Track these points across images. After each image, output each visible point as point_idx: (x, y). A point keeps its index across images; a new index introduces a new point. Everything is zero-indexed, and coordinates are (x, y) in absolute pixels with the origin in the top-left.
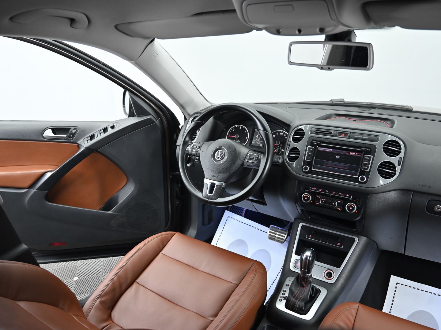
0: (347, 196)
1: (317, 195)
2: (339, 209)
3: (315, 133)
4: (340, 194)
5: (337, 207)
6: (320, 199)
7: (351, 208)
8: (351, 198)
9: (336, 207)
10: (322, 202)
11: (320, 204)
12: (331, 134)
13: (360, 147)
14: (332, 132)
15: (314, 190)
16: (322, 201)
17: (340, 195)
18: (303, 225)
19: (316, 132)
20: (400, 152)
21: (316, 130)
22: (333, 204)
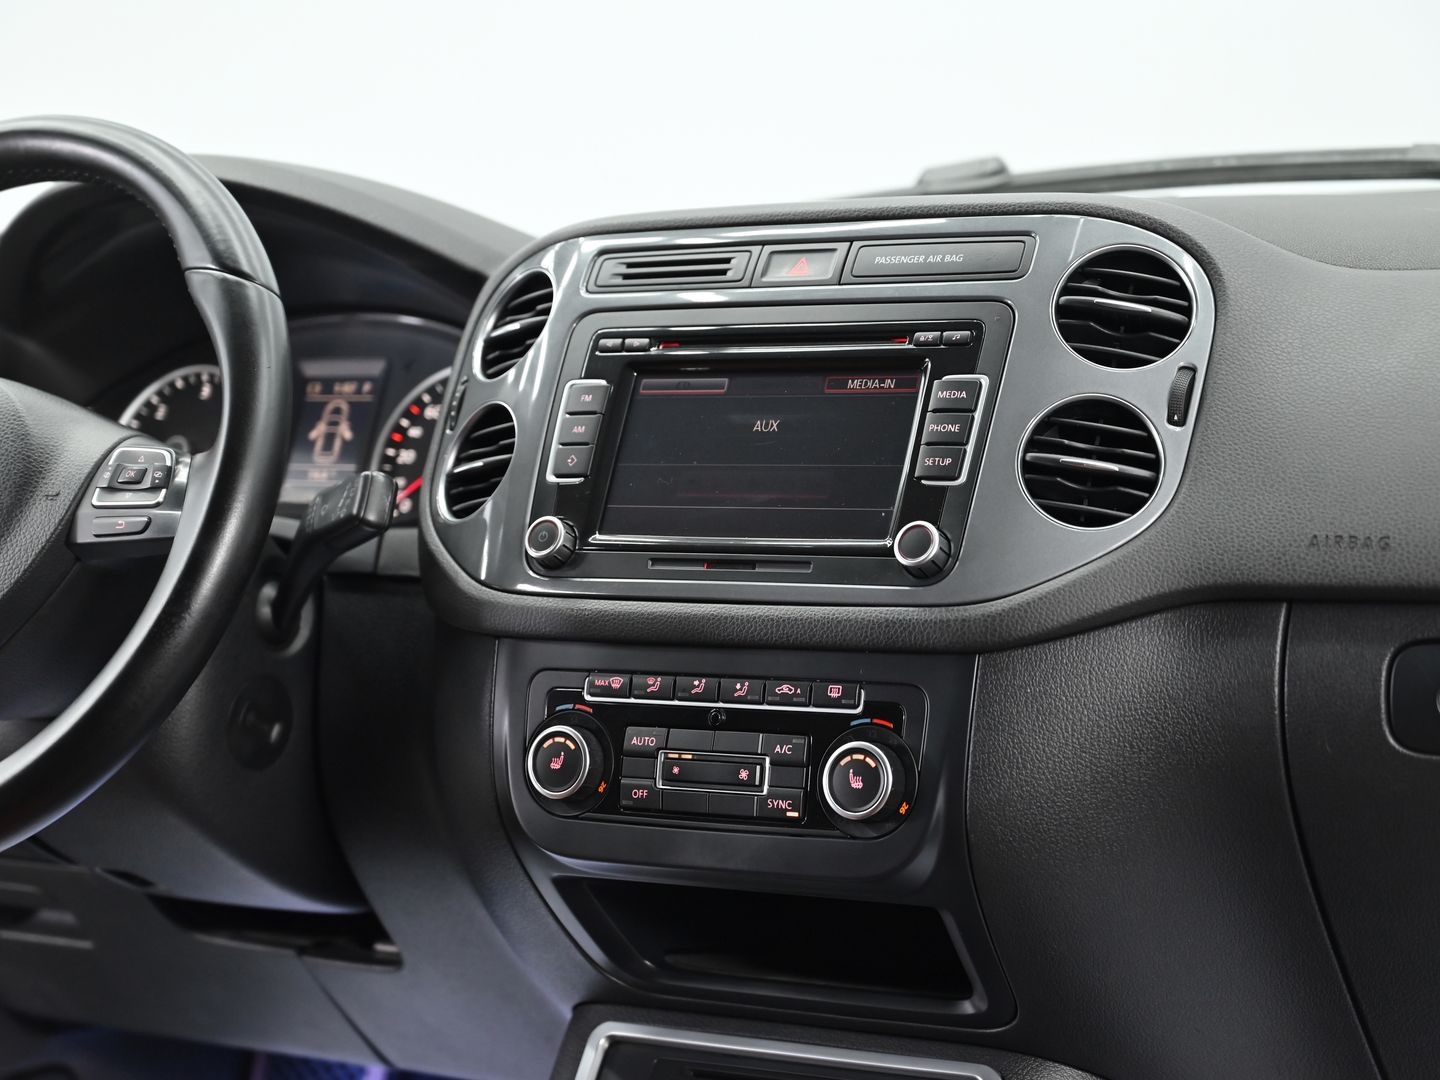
0: (834, 695)
1: (630, 730)
2: (783, 805)
3: (620, 281)
4: (785, 688)
5: (770, 795)
6: (652, 755)
7: (857, 784)
8: (860, 709)
9: (763, 800)
10: (668, 778)
11: (652, 790)
12: (724, 272)
13: (903, 331)
14: (727, 261)
15: (607, 691)
16: (668, 764)
17: (786, 700)
18: (615, 1042)
19: (626, 277)
20: (1181, 331)
21: (630, 265)
22: (744, 775)
